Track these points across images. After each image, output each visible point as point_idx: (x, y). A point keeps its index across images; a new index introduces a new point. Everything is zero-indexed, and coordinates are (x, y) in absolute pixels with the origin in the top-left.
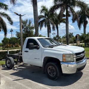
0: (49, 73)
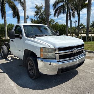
0: (29, 70)
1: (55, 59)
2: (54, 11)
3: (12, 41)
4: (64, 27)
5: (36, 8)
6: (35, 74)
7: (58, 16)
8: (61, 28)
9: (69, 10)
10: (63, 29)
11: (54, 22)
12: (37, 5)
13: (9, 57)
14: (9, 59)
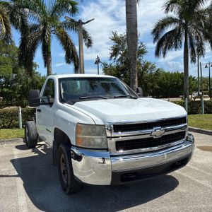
0: (62, 172)
1: (107, 150)
2: (156, 43)
3: (39, 111)
4: (183, 79)
5: (113, 39)
6: (69, 183)
7: (165, 53)
8: (174, 81)
9: (191, 39)
10: (180, 84)
11: (153, 68)
12: (115, 35)
13: (41, 145)
14: (39, 149)
